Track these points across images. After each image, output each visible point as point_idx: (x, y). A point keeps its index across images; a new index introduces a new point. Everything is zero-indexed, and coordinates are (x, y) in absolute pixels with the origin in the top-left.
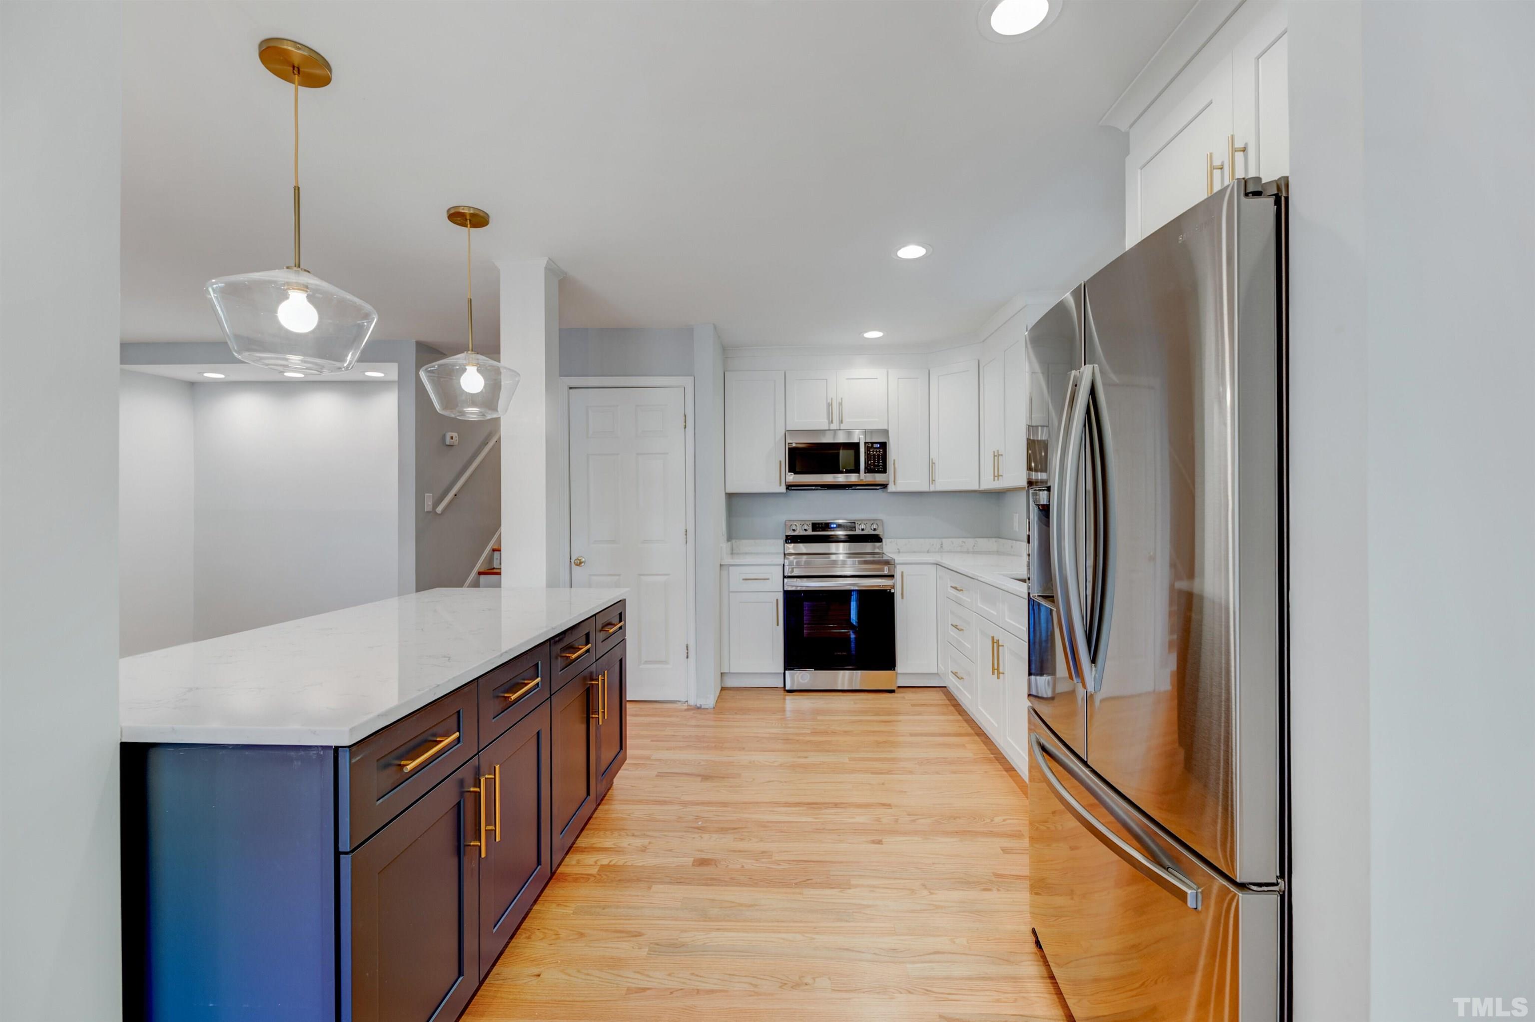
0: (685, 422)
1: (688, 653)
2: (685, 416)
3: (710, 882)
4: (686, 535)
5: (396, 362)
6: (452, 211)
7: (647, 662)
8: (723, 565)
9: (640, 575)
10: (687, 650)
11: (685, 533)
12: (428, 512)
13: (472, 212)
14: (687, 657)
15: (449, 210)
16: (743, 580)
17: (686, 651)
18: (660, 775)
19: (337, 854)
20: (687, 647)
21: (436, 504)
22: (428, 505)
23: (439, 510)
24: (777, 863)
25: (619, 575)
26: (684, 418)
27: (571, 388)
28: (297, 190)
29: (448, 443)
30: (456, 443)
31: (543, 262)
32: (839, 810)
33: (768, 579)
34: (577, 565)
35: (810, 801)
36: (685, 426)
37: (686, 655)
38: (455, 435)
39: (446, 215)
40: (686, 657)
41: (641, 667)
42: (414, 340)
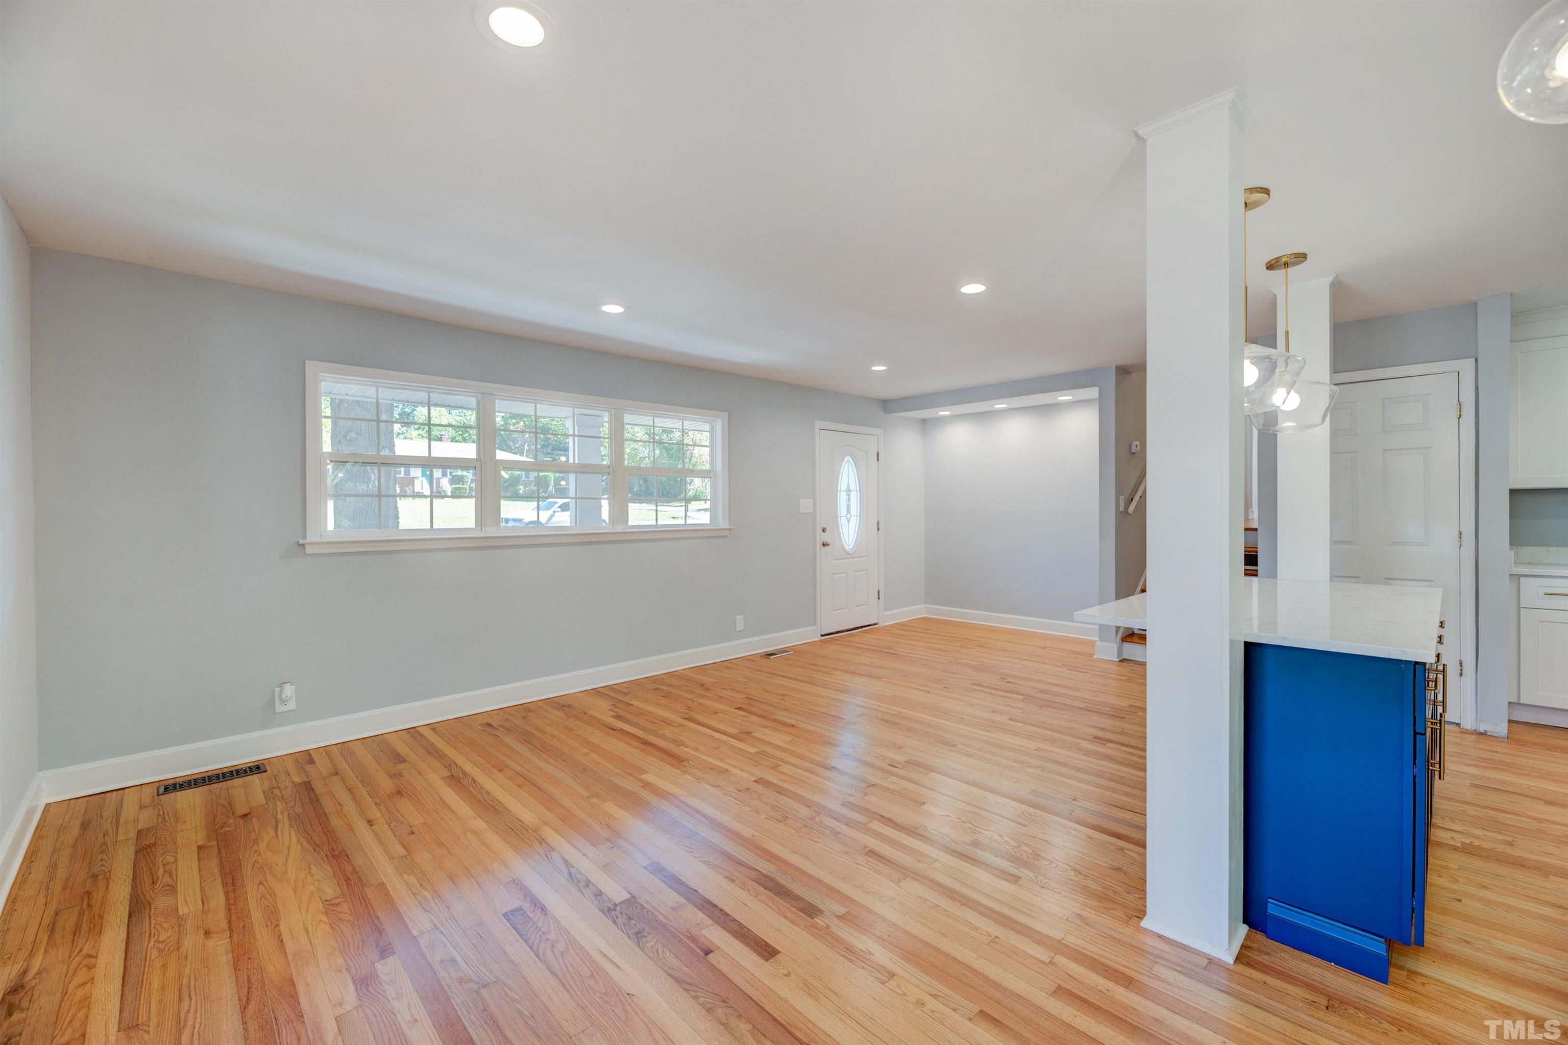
0: (1460, 411)
1: (1461, 670)
2: (1460, 404)
4: (1460, 537)
6: (1271, 262)
8: (1513, 575)
9: (1387, 579)
10: (1461, 666)
11: (1458, 536)
12: (1122, 512)
13: (1289, 259)
14: (1461, 675)
16: (1546, 594)
17: (1460, 668)
20: (1461, 663)
21: (1127, 506)
22: (1122, 506)
23: (1130, 510)
26: (1457, 406)
29: (1133, 451)
30: (1138, 451)
36: (1460, 415)
37: (1459, 672)
38: (1138, 443)
40: (1458, 674)
42: (1114, 366)
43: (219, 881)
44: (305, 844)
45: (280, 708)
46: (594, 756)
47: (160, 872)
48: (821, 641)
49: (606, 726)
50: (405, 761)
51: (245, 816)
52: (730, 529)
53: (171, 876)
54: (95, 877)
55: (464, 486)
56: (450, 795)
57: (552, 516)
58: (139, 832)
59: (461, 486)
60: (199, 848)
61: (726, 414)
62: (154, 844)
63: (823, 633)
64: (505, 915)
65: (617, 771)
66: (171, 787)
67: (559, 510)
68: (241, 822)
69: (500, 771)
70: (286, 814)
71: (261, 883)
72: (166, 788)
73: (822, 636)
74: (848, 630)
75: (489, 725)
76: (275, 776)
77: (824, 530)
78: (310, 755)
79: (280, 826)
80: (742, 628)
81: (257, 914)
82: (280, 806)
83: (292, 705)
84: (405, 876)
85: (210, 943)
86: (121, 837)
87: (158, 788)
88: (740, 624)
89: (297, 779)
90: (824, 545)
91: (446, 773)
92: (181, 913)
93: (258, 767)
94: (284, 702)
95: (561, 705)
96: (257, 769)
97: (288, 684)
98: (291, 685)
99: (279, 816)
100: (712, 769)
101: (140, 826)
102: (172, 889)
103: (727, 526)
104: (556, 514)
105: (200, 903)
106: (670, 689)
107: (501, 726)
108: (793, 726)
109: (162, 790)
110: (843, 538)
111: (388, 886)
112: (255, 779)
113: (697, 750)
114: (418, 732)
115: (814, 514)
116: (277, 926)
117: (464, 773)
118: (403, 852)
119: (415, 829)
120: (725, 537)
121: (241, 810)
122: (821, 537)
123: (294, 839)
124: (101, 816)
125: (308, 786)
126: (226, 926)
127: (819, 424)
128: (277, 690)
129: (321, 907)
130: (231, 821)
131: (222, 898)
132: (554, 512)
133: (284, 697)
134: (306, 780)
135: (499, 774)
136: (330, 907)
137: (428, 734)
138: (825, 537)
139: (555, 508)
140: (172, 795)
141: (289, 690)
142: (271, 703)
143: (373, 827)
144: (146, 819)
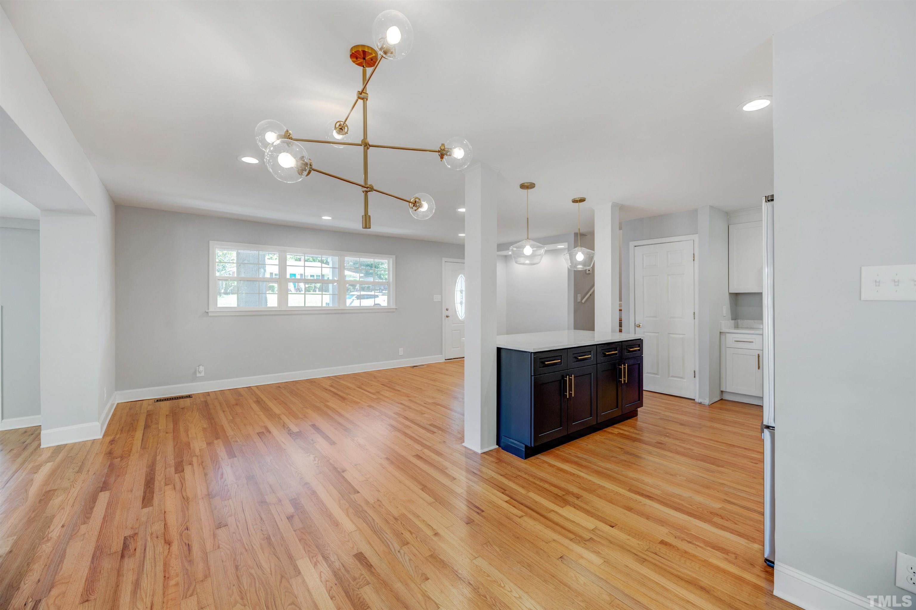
0: (694, 258)
1: (695, 375)
2: (694, 254)
3: (660, 448)
4: (694, 315)
5: (566, 242)
6: (573, 200)
7: (672, 376)
8: (723, 332)
9: (669, 334)
10: (695, 373)
11: (693, 314)
12: (579, 302)
13: (579, 199)
14: (695, 377)
15: (572, 200)
16: (735, 341)
18: (661, 419)
19: (531, 376)
21: (582, 299)
22: (579, 299)
23: (583, 301)
24: (694, 453)
25: (658, 333)
26: (693, 255)
27: (635, 246)
28: (528, 218)
29: (587, 273)
30: (591, 272)
31: (610, 204)
32: (745, 450)
33: (752, 342)
34: (638, 327)
35: (730, 444)
36: (694, 260)
37: (694, 376)
39: (571, 201)
40: (693, 377)
41: (669, 378)
42: (573, 233)
43: (172, 422)
44: (201, 415)
45: (198, 375)
46: (313, 397)
47: (154, 420)
48: (445, 363)
49: (325, 389)
50: (242, 396)
51: (183, 408)
52: (396, 309)
53: (157, 421)
54: (134, 420)
55: (312, 285)
56: (255, 406)
57: (352, 302)
58: (148, 411)
59: (310, 285)
60: (167, 415)
61: (394, 256)
62: (153, 414)
63: (446, 359)
64: (257, 433)
65: (318, 401)
66: (158, 400)
67: (356, 299)
68: (181, 410)
69: (276, 400)
70: (196, 408)
71: (185, 423)
72: (157, 401)
73: (445, 360)
74: (460, 358)
75: (279, 387)
76: (195, 399)
77: (447, 310)
78: (209, 394)
79: (193, 411)
80: (402, 354)
81: (182, 429)
82: (195, 406)
83: (203, 374)
84: (230, 424)
85: (167, 435)
86: (142, 412)
87: (155, 400)
88: (401, 351)
89: (202, 400)
90: (447, 317)
91: (255, 399)
92: (159, 428)
93: (190, 396)
94: (200, 372)
95: (311, 382)
96: (189, 396)
97: (201, 366)
98: (203, 366)
99: (194, 409)
100: (354, 402)
101: (148, 410)
102: (158, 424)
103: (394, 307)
104: (354, 301)
105: (165, 427)
106: (359, 377)
107: (283, 387)
108: (399, 391)
109: (156, 401)
110: (458, 314)
111: (224, 426)
112: (188, 400)
113: (353, 396)
114: (251, 389)
115: (441, 302)
116: (188, 432)
117: (262, 400)
118: (232, 418)
119: (238, 414)
120: (393, 312)
121: (181, 407)
122: (445, 313)
123: (197, 414)
124: (136, 407)
125: (206, 402)
126: (172, 431)
127: (444, 259)
128: (197, 368)
129: (202, 429)
130: (178, 409)
131: (172, 426)
132: (353, 300)
133: (200, 370)
134: (205, 400)
135: (275, 401)
136: (204, 429)
137: (255, 389)
138: (447, 313)
139: (354, 298)
140: (159, 403)
141: (202, 368)
142: (195, 373)
143: (225, 413)
144: (150, 408)
